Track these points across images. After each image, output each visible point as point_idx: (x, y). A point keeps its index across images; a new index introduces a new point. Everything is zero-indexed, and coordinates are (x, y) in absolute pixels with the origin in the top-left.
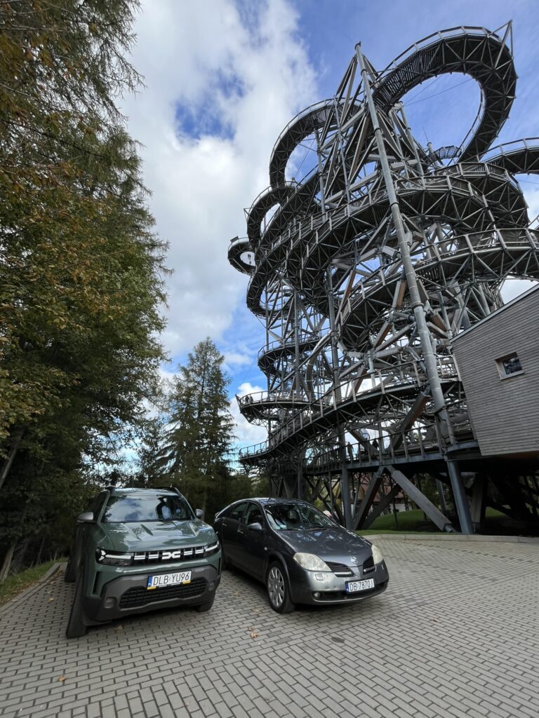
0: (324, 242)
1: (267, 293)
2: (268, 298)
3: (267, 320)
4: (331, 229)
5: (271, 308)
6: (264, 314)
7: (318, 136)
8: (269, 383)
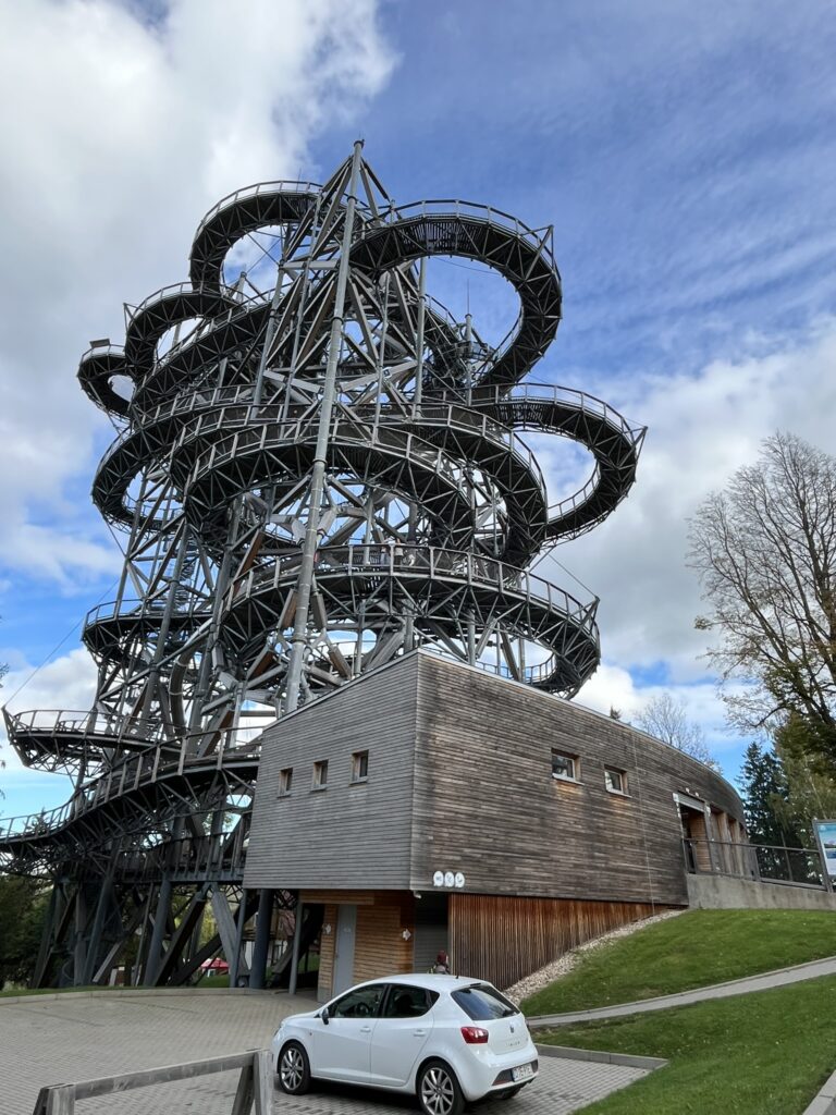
0: (220, 468)
1: (145, 481)
2: (146, 492)
3: (133, 534)
4: (232, 456)
5: (147, 512)
6: (131, 524)
7: (288, 233)
8: (102, 679)
